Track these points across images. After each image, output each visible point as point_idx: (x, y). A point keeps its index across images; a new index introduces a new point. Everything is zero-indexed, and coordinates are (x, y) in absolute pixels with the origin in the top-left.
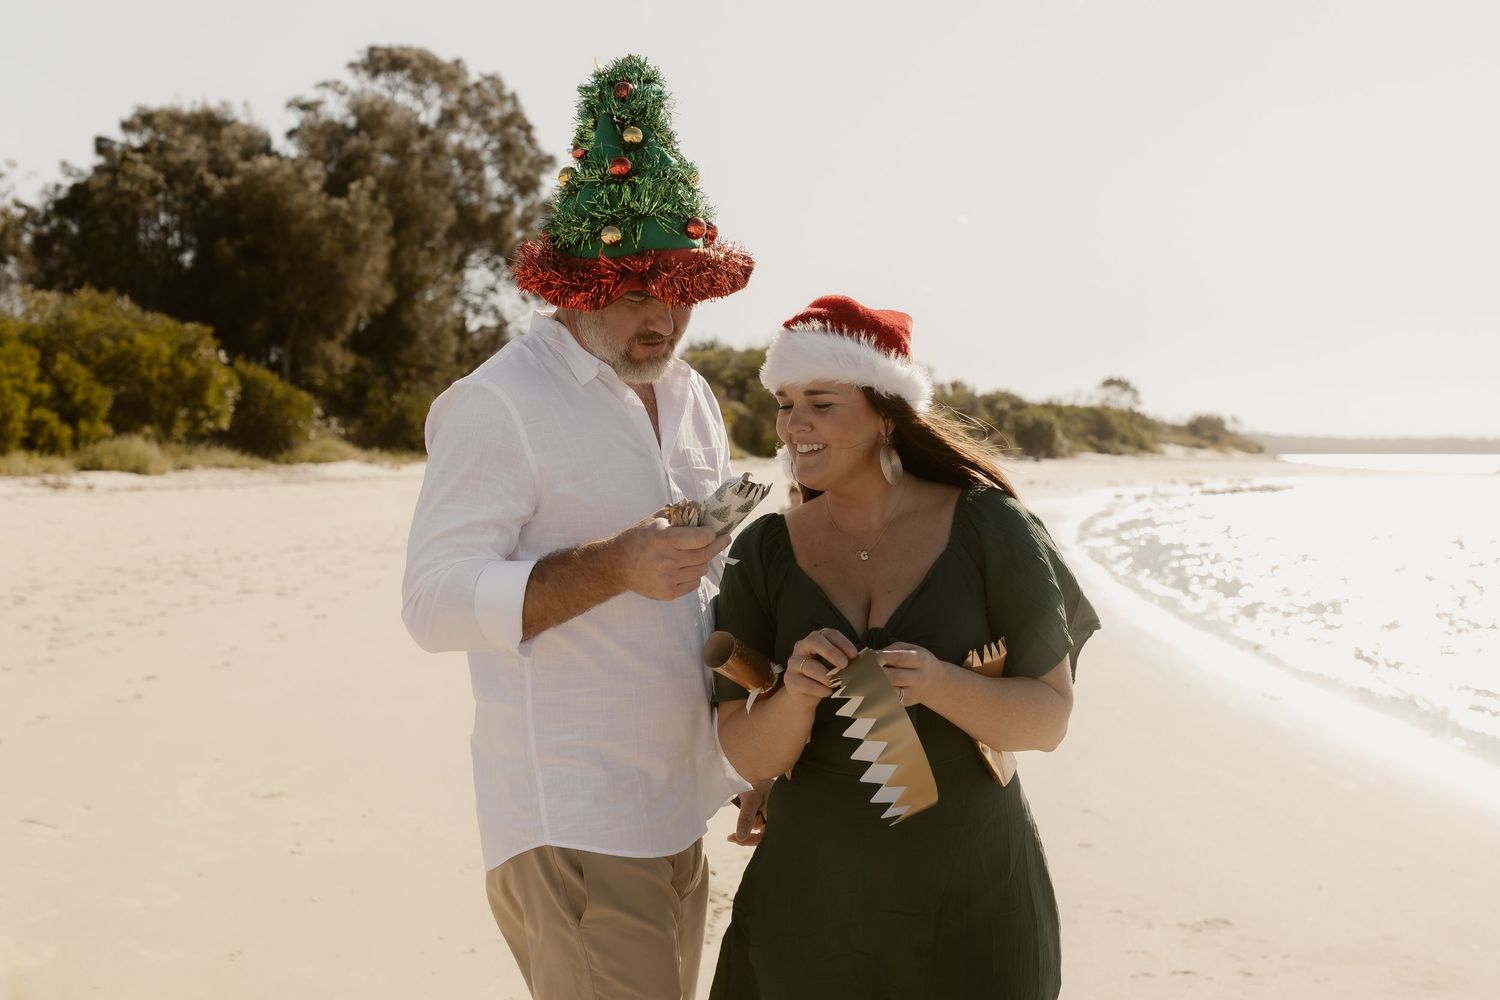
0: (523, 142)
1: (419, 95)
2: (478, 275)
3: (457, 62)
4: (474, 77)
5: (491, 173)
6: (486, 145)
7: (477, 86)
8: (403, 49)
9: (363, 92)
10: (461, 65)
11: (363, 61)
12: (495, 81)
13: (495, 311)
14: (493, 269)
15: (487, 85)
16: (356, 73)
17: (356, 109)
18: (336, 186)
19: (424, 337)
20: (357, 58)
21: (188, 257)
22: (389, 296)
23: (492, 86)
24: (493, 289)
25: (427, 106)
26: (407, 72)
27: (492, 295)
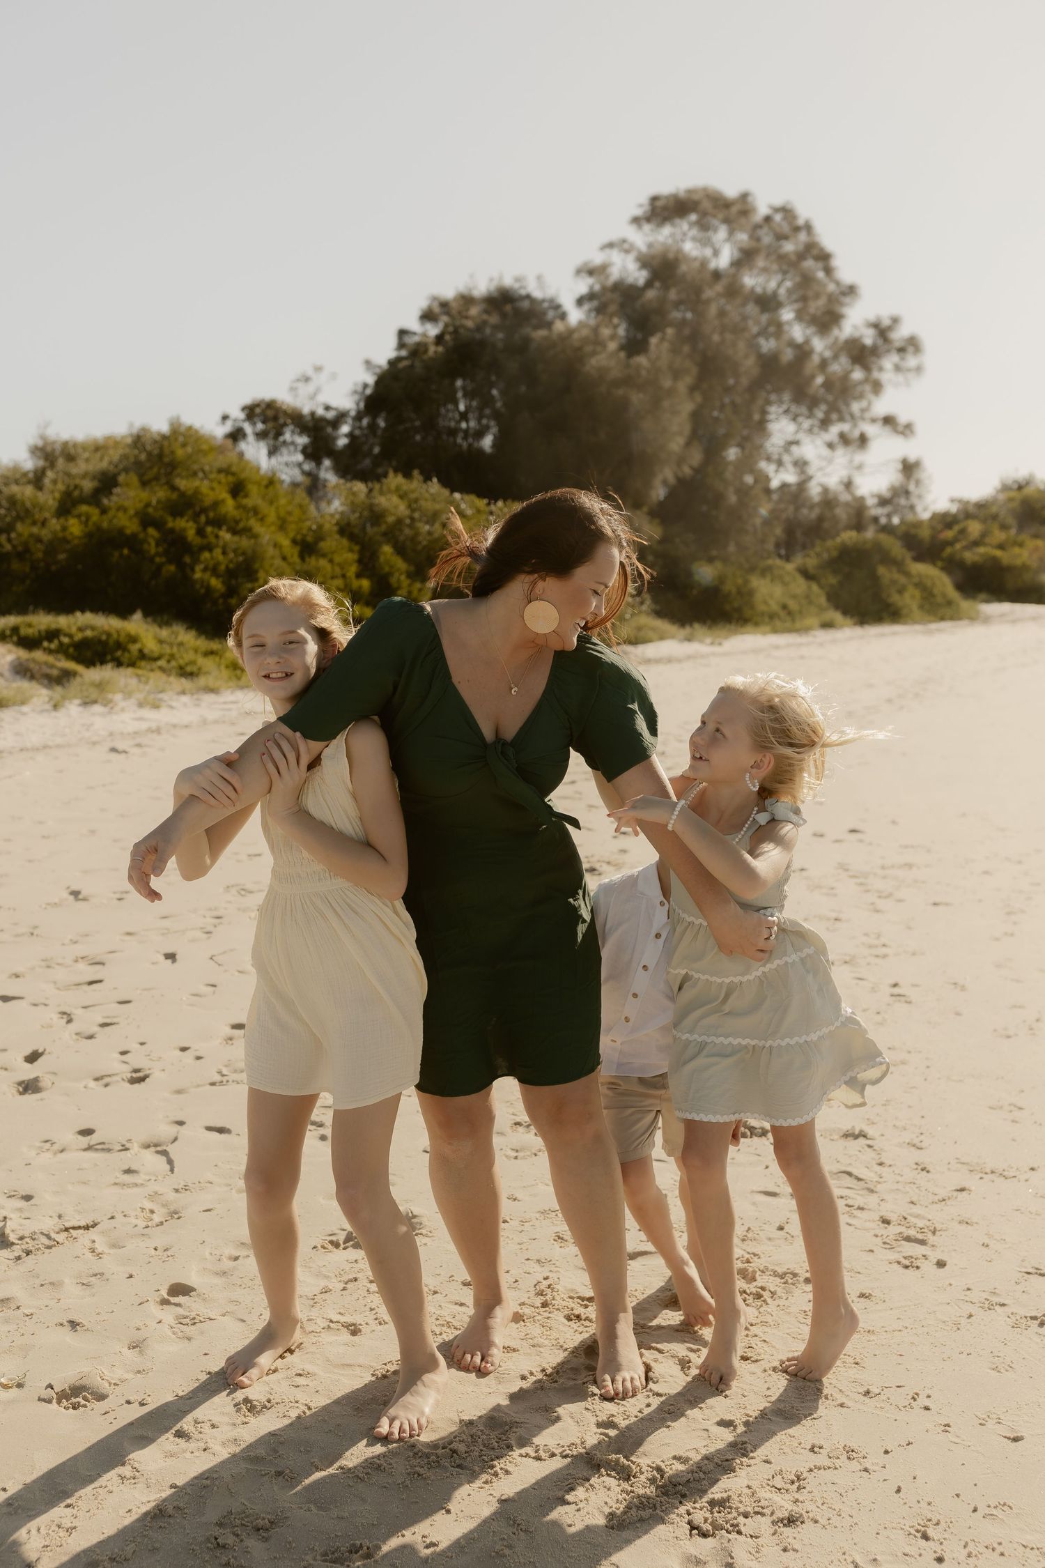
0: (821, 275)
1: (706, 242)
2: (781, 428)
3: (744, 197)
4: (762, 210)
5: (787, 315)
6: (779, 285)
7: (768, 219)
8: (689, 191)
9: (650, 246)
10: (750, 199)
11: (645, 212)
12: (787, 211)
13: (801, 465)
14: (794, 419)
15: (778, 217)
16: (640, 227)
17: (644, 262)
18: (634, 346)
19: (733, 499)
20: (639, 212)
21: (487, 442)
22: (696, 457)
23: (785, 218)
24: (797, 443)
25: (716, 253)
26: (693, 217)
27: (794, 449)
